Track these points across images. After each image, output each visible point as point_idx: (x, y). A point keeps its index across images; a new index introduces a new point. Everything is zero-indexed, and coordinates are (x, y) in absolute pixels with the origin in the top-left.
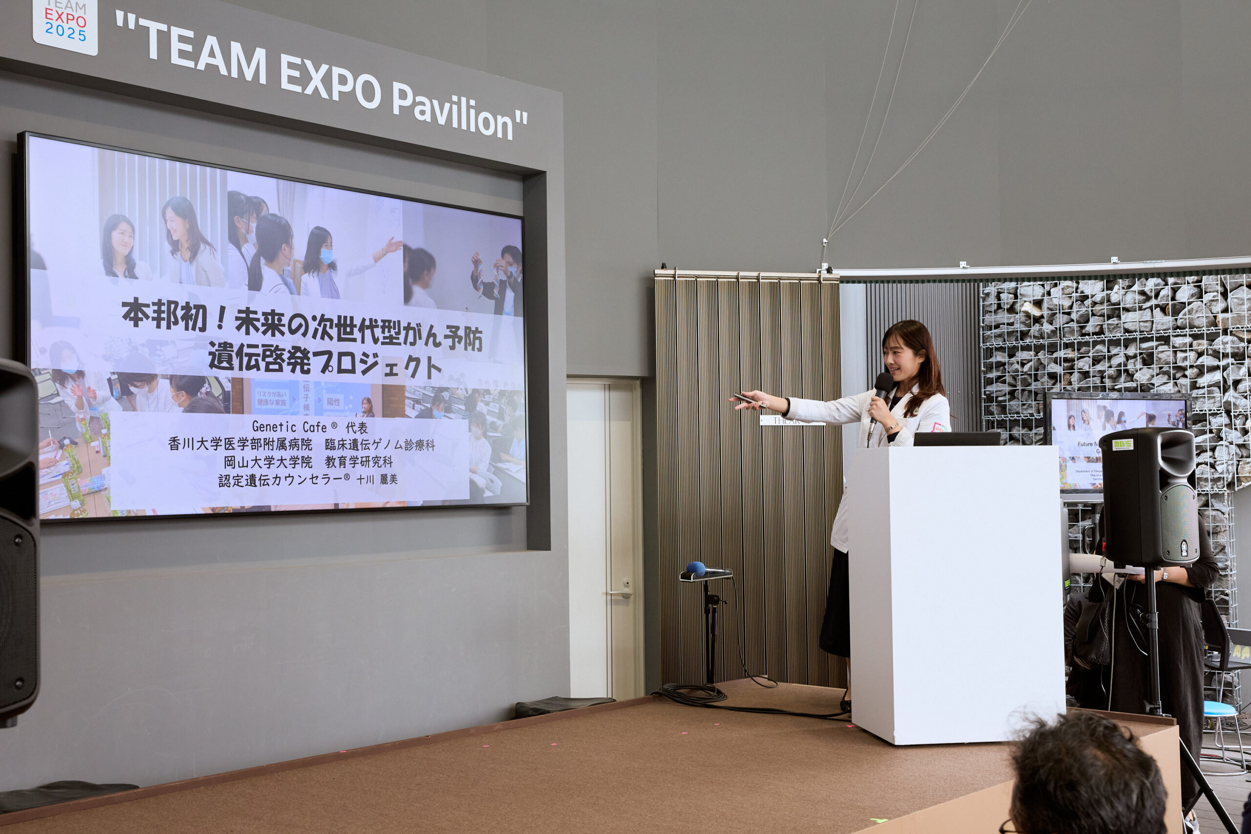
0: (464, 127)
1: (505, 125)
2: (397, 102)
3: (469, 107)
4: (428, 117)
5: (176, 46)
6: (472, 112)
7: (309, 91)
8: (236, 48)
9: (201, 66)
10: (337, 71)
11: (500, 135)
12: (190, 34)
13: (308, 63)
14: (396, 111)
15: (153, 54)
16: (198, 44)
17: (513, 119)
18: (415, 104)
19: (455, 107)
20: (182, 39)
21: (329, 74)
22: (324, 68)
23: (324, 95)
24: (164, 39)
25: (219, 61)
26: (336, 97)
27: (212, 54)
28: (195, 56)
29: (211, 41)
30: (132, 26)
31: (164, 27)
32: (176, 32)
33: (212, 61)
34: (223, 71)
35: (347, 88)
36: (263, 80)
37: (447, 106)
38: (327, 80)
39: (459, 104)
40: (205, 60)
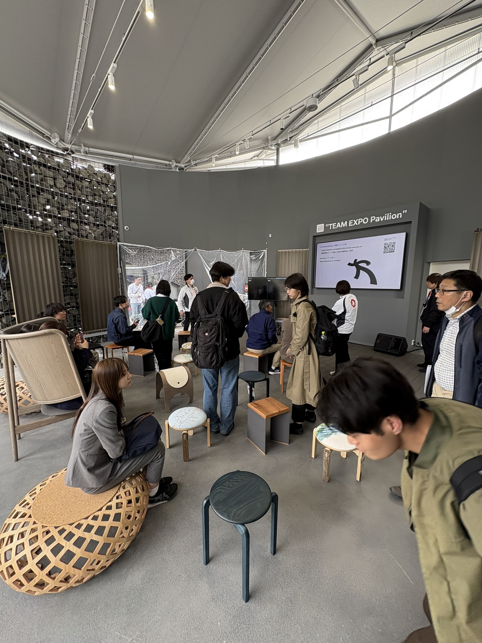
0: (388, 219)
1: (399, 215)
2: (372, 220)
3: (389, 215)
4: (379, 221)
5: (333, 226)
7: (354, 225)
8: (342, 223)
10: (359, 219)
12: (336, 224)
13: (354, 220)
14: (371, 222)
15: (330, 229)
16: (336, 225)
17: (402, 213)
18: (376, 219)
20: (334, 225)
21: (358, 220)
22: (357, 220)
23: (357, 224)
24: (332, 226)
25: (340, 226)
26: (359, 224)
28: (336, 227)
29: (339, 223)
30: (328, 226)
32: (334, 224)
35: (361, 221)
36: (346, 226)
37: (384, 217)
38: (357, 222)
39: (387, 215)
40: (338, 226)
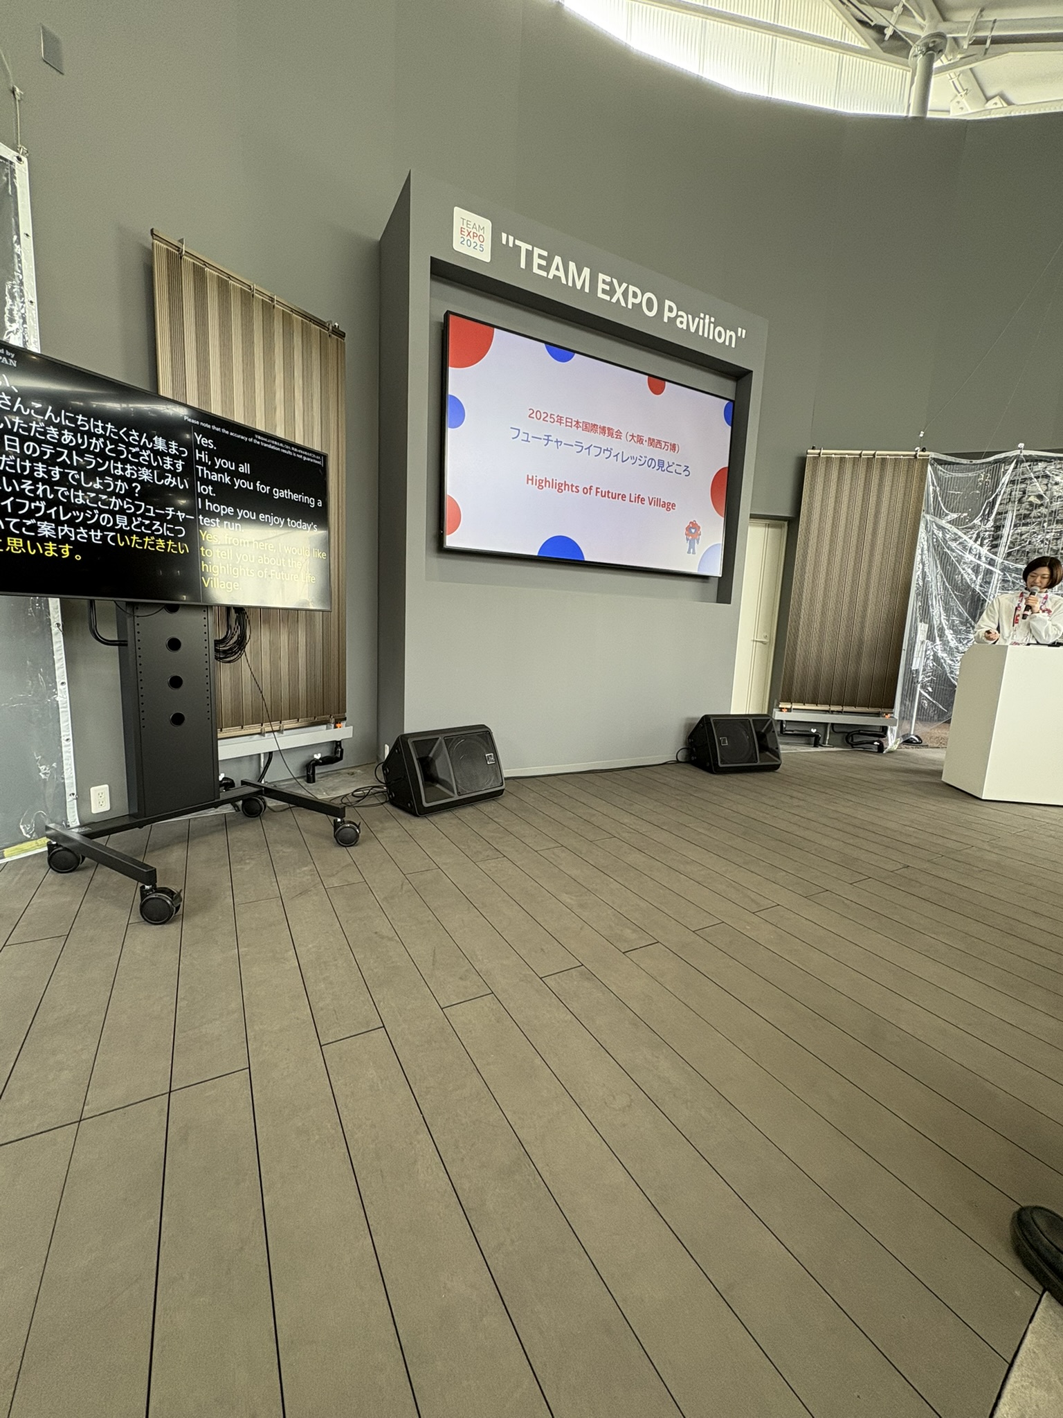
0: (706, 335)
1: (731, 336)
2: (667, 314)
3: (710, 322)
4: (684, 326)
5: (536, 261)
6: (712, 325)
8: (572, 266)
9: (551, 276)
10: (632, 288)
11: (727, 343)
12: (545, 254)
13: (615, 281)
14: (666, 320)
15: (523, 265)
16: (549, 260)
17: (736, 334)
18: (677, 316)
19: (702, 321)
20: (540, 256)
21: (627, 289)
22: (625, 285)
23: (623, 304)
24: (529, 254)
25: (561, 274)
26: (630, 306)
27: (557, 269)
28: (547, 269)
29: (558, 260)
30: (511, 245)
31: (530, 247)
32: (537, 251)
33: (557, 273)
34: (564, 281)
35: (637, 301)
36: (587, 290)
37: (697, 319)
38: (625, 294)
39: (704, 319)
40: (553, 272)
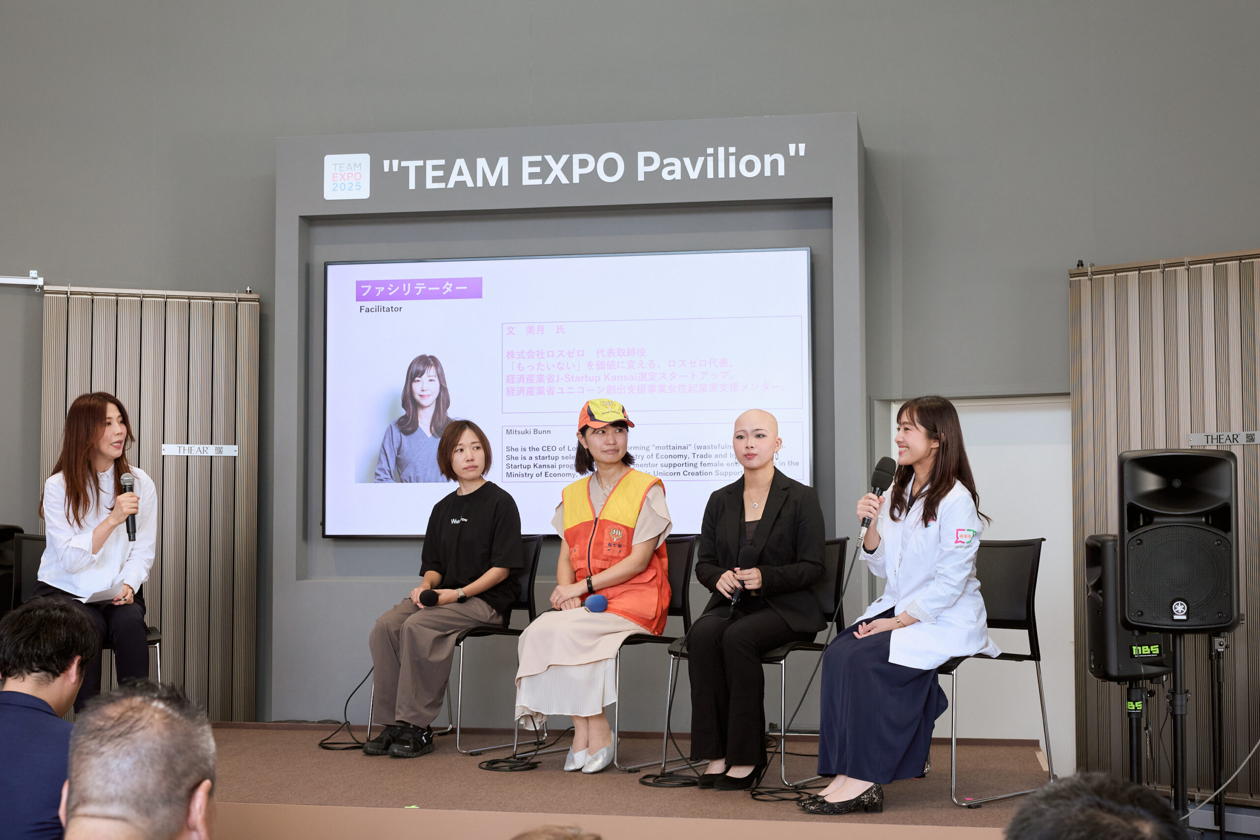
0: (721, 174)
1: (775, 163)
2: (642, 170)
3: (727, 155)
4: (678, 176)
5: (430, 174)
6: (732, 159)
7: (549, 181)
8: (482, 163)
9: (451, 185)
10: (576, 158)
11: (768, 173)
12: (442, 162)
13: (549, 158)
14: (641, 177)
15: (412, 186)
16: (448, 169)
17: (786, 154)
18: (662, 166)
19: (710, 160)
20: (435, 168)
21: (570, 161)
22: (565, 158)
23: (564, 180)
24: (421, 172)
25: (467, 178)
26: (576, 180)
27: (460, 173)
28: (445, 179)
29: (460, 163)
30: (395, 169)
31: (420, 163)
32: (430, 163)
33: (460, 178)
34: (470, 184)
35: (589, 169)
36: (505, 182)
37: (701, 160)
38: (567, 169)
39: (715, 156)
40: (454, 178)
